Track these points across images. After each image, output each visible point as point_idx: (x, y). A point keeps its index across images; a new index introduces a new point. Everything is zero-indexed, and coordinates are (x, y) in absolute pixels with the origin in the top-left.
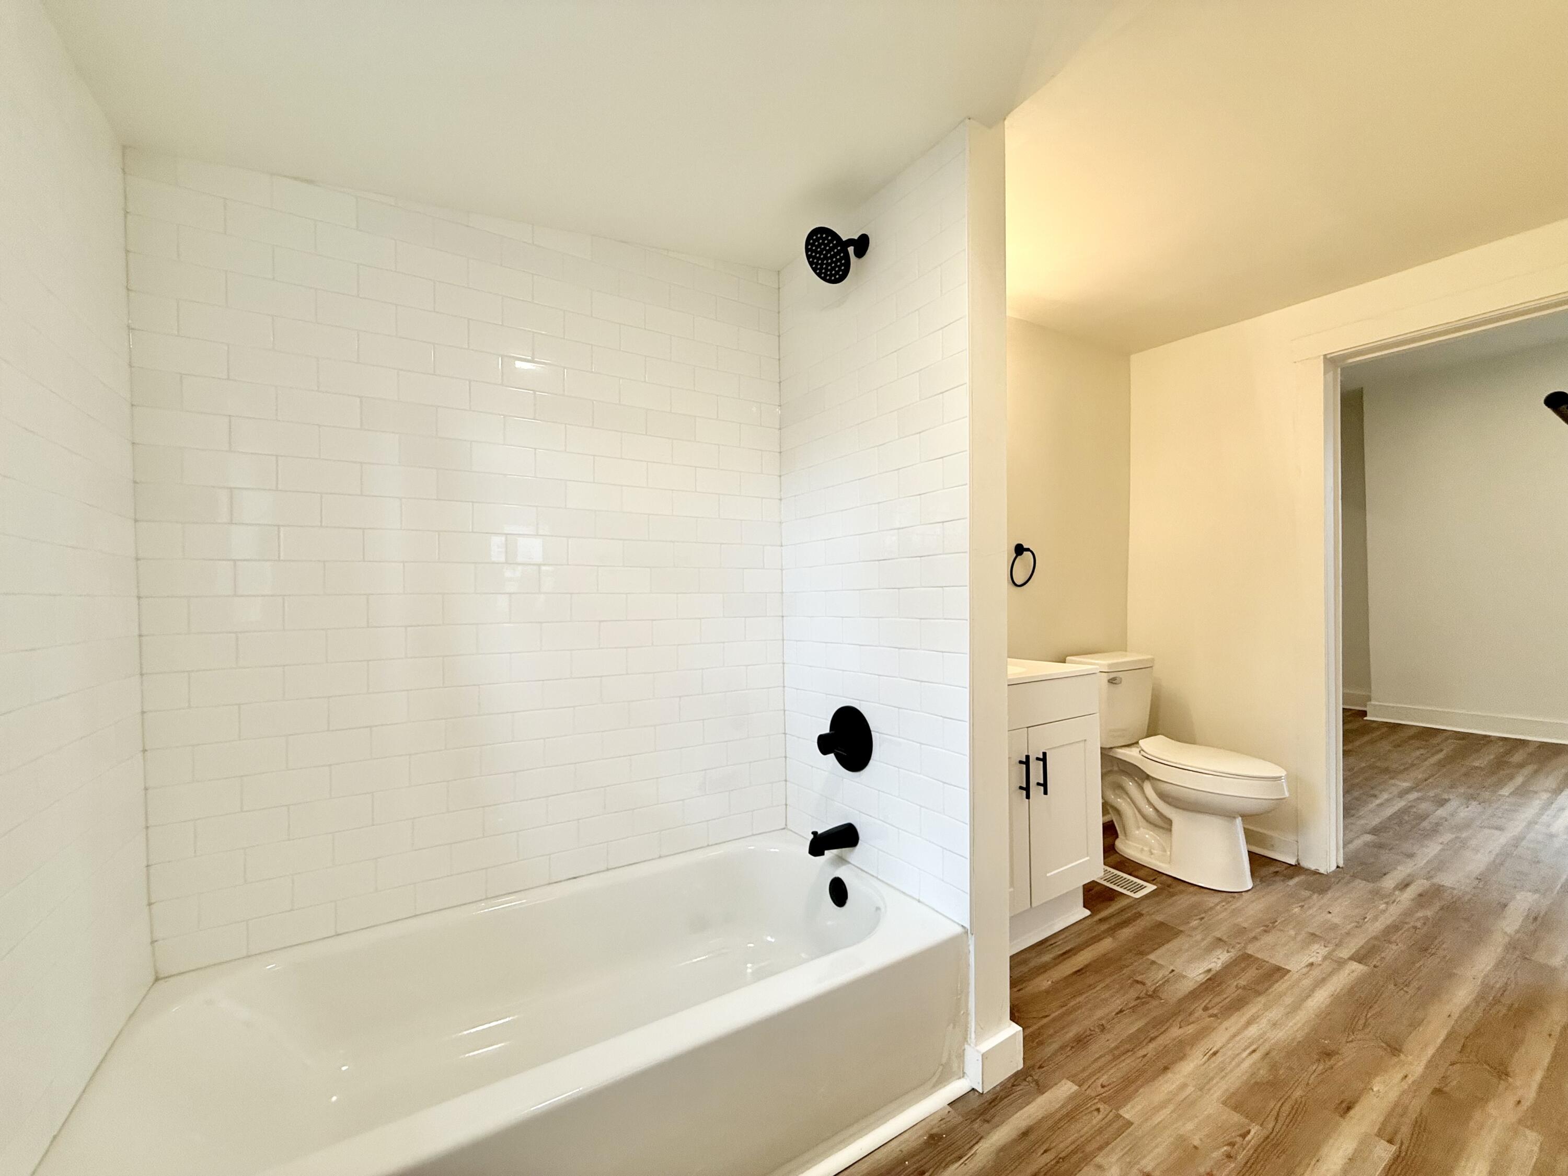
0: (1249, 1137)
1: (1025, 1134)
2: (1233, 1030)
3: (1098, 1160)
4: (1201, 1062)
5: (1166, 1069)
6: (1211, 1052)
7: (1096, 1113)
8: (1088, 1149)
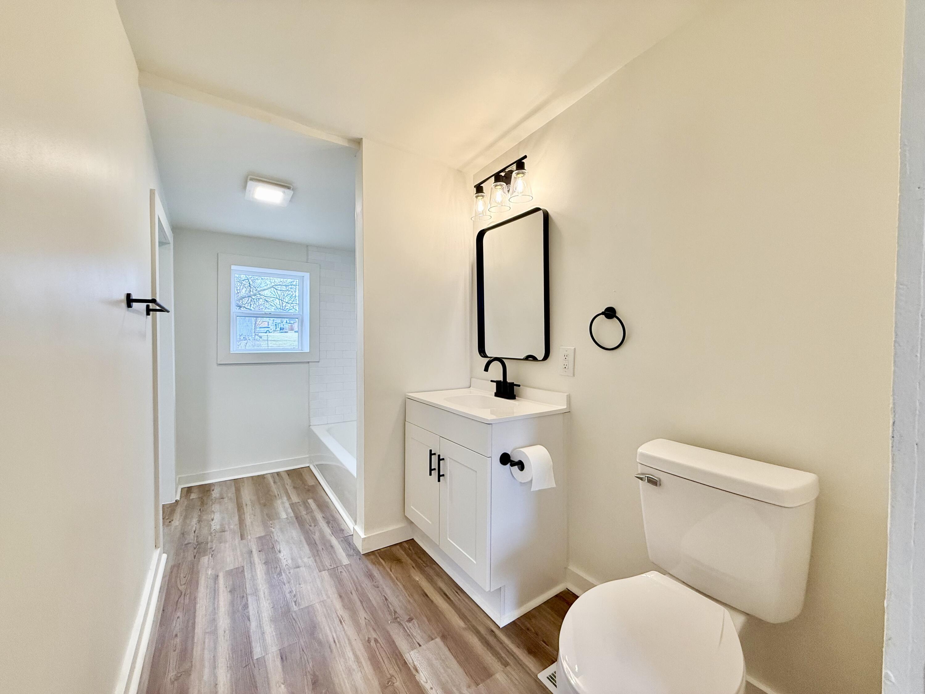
0: (294, 604)
1: (332, 547)
2: (354, 643)
3: (312, 558)
4: (338, 613)
5: (341, 597)
6: (342, 621)
7: (330, 565)
8: (317, 558)
